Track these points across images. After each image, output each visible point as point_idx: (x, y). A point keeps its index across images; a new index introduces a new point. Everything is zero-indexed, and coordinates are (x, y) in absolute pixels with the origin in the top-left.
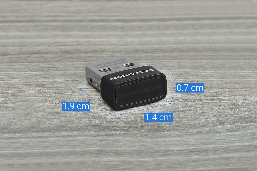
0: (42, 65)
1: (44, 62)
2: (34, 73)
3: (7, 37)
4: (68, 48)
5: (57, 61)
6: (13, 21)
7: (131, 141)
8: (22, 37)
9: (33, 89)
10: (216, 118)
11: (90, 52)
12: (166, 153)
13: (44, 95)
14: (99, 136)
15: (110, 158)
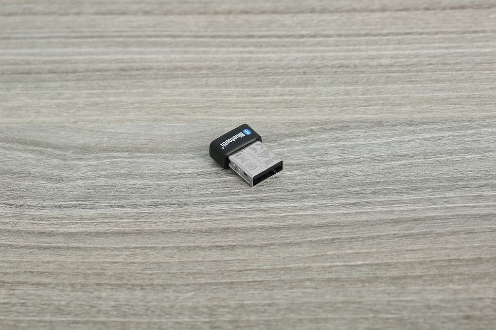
0: (101, 83)
1: (104, 80)
2: (93, 92)
3: (80, 54)
4: (124, 65)
5: (113, 79)
6: (87, 37)
7: (155, 163)
8: (91, 54)
9: (89, 108)
11: (140, 70)
12: (179, 176)
13: (97, 115)
14: (131, 158)
15: (135, 181)
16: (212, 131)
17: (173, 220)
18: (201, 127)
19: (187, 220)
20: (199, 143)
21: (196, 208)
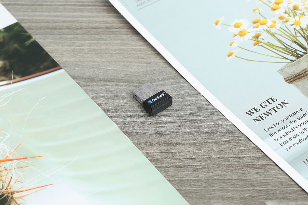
0: (97, 36)
1: (98, 34)
2: (92, 42)
3: (83, 17)
4: (108, 25)
5: (103, 34)
6: (86, 6)
8: (89, 17)
9: (91, 53)
10: (167, 75)
11: (118, 28)
13: (96, 57)
14: (116, 86)
15: (120, 101)
16: (160, 70)
17: (141, 126)
18: (154, 66)
19: (150, 126)
20: (153, 77)
21: (154, 119)
